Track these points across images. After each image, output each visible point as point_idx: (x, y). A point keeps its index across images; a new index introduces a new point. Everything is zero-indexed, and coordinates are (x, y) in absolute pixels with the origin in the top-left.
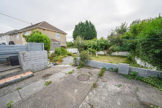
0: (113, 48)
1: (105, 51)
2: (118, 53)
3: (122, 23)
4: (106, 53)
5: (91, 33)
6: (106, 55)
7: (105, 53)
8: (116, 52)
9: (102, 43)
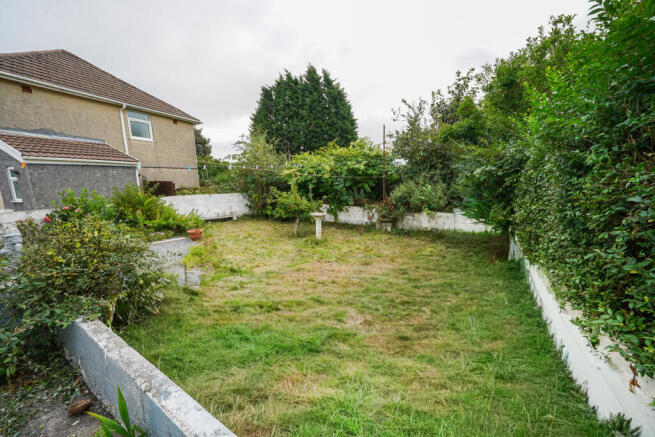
0: (410, 194)
1: (371, 209)
2: (433, 217)
3: (458, 73)
4: (376, 216)
5: (329, 125)
6: (377, 226)
7: (370, 218)
8: (424, 213)
9: (357, 166)
